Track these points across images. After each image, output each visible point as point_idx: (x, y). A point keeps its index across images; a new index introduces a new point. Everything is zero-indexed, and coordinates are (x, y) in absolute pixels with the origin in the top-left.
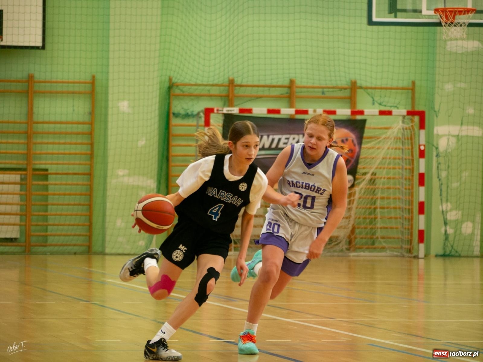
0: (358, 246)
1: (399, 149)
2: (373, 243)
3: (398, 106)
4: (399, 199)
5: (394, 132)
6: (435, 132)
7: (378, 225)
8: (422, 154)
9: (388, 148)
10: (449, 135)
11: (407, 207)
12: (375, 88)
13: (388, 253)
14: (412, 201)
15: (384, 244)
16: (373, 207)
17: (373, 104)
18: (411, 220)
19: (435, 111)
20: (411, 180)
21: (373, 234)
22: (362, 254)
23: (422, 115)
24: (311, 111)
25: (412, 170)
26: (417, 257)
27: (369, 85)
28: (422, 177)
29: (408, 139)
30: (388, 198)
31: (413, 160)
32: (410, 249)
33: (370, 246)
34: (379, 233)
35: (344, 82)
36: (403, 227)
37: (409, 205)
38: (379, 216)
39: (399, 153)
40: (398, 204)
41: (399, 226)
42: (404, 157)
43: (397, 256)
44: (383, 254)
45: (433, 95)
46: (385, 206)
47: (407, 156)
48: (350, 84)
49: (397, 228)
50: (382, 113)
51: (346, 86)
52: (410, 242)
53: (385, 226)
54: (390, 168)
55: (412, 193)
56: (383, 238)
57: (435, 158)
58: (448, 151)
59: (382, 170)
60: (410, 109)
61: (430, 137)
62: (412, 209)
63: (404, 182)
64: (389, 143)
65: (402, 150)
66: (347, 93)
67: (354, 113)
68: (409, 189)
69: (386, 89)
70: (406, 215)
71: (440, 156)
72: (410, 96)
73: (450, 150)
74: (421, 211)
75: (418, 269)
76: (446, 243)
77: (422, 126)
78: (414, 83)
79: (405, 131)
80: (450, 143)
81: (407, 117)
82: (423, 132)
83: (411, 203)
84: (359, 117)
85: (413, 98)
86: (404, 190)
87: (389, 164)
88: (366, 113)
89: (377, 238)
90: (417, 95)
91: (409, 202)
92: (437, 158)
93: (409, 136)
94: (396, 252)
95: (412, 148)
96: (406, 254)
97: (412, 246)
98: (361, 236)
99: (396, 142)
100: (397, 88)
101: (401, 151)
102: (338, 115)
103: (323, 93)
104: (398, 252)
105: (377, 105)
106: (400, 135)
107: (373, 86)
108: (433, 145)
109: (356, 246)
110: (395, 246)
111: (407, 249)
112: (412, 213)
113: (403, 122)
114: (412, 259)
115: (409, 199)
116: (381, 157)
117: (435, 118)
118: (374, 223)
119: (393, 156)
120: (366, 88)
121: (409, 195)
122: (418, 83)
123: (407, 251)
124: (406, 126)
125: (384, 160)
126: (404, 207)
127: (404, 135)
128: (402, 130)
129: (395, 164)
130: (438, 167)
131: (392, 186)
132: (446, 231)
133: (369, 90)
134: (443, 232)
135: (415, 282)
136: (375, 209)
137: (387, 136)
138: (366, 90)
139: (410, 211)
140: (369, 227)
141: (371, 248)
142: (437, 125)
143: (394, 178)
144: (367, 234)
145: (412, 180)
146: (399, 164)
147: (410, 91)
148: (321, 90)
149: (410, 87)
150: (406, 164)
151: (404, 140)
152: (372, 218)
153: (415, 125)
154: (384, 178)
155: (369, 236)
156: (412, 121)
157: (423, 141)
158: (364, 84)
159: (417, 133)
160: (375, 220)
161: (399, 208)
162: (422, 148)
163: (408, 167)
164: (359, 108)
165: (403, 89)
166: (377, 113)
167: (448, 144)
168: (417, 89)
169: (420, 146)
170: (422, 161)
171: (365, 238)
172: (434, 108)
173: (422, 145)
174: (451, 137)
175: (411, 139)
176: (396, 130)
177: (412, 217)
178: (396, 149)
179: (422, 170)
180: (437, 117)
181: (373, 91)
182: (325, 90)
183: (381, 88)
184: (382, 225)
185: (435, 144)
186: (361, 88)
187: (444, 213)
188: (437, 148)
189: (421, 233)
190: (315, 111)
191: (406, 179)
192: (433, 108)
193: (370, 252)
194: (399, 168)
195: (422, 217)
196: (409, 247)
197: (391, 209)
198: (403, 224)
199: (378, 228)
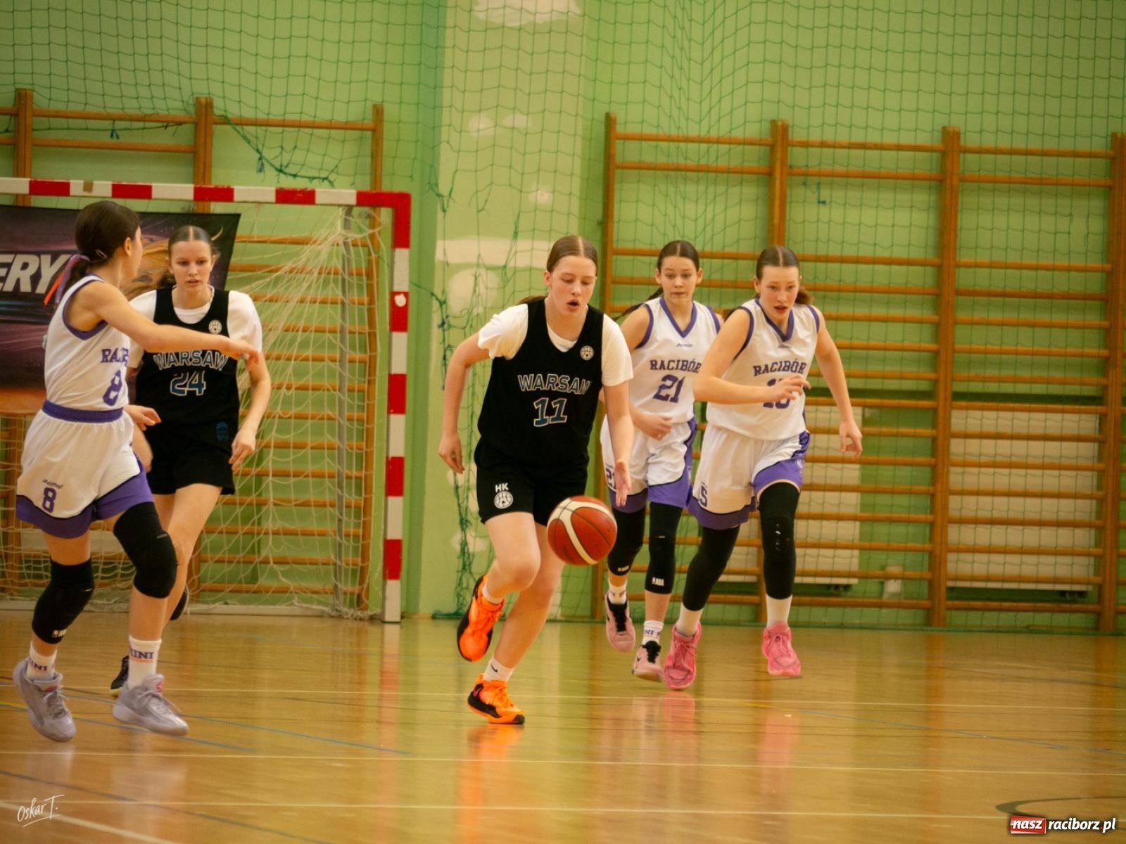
0: (208, 584)
1: (334, 302)
2: (254, 578)
3: (332, 177)
4: (331, 448)
5: (319, 254)
6: (439, 256)
7: (269, 525)
8: (399, 320)
9: (302, 301)
10: (478, 265)
11: (354, 473)
12: (267, 124)
13: (297, 606)
14: (369, 455)
15: (285, 581)
16: (254, 471)
17: (261, 170)
18: (363, 510)
19: (439, 195)
20: (366, 394)
21: (252, 551)
22: (219, 607)
23: (400, 204)
24: (76, 187)
25: (369, 367)
26: (378, 620)
27: (248, 114)
28: (397, 385)
29: (359, 274)
30: (299, 446)
31: (372, 336)
32: (359, 596)
33: (244, 586)
34: (270, 549)
35: (174, 103)
36: (340, 529)
37: (360, 468)
38: (271, 496)
39: (332, 317)
40: (328, 465)
41: (330, 527)
42: (348, 326)
43: (321, 616)
44: (282, 608)
45: (435, 147)
46: (292, 468)
47: (356, 323)
48: (192, 110)
49: (322, 534)
50: (285, 196)
51: (181, 115)
52: (361, 574)
53: (290, 526)
54: (306, 359)
55: (370, 433)
56: (279, 562)
57: (436, 333)
58: (475, 312)
59: (281, 362)
60: (366, 187)
61: (424, 270)
62: (368, 479)
63: (346, 399)
64: (305, 285)
65: (343, 303)
66: (182, 137)
67: (203, 194)
68: (360, 420)
69: (299, 125)
70: (351, 497)
71: (450, 326)
72: (367, 149)
73: (481, 310)
74: (394, 485)
75: (382, 654)
76: (464, 580)
77: (401, 237)
78: (378, 111)
79: (351, 248)
80: (481, 289)
81: (356, 210)
82: (402, 255)
83: (364, 459)
84: (218, 208)
85: (376, 155)
86: (346, 423)
87: (304, 344)
88: (237, 197)
89: (266, 562)
90: (388, 146)
91: (359, 457)
92: (444, 331)
93: (364, 266)
94: (320, 603)
95: (371, 302)
96: (350, 612)
97: (365, 586)
98: (218, 556)
99: (326, 283)
100: (330, 126)
101: (339, 306)
102: (156, 199)
103: (113, 133)
104: (326, 605)
105: (270, 172)
106: (337, 263)
107: (261, 116)
108: (433, 294)
109: (203, 586)
110: (317, 586)
111: (352, 594)
112: (368, 490)
113: (347, 224)
114: (367, 625)
115: (360, 448)
116: (281, 325)
117: (440, 214)
118: (256, 517)
119: (315, 324)
120: (241, 122)
121: (360, 437)
122: (390, 112)
123: (351, 601)
124: (354, 236)
125: (290, 335)
126: (346, 471)
127: (349, 261)
128: (342, 248)
129: (322, 346)
130: (445, 358)
131: (310, 412)
132: (464, 544)
133: (251, 129)
134: (458, 548)
135: (371, 692)
136: (260, 476)
137: (300, 264)
138: (238, 128)
139: (363, 485)
140: (242, 529)
141: (247, 592)
142: (444, 239)
143: (315, 389)
144: (235, 549)
145: (370, 395)
146: (332, 346)
147: (369, 134)
148: (107, 124)
149: (369, 120)
150: (353, 347)
151: (346, 277)
152: (251, 504)
153: (379, 232)
154: (289, 388)
155: (241, 555)
156: (373, 223)
157: (402, 281)
158: (233, 111)
159: (386, 258)
160: (259, 511)
161: (331, 476)
162: (400, 301)
163: (358, 355)
164: (218, 179)
165: (345, 127)
166: (272, 197)
167: (475, 291)
168: (388, 130)
169: (393, 294)
170: (400, 339)
171: (230, 562)
172: (437, 185)
173: (399, 293)
174: (483, 271)
175: (369, 275)
176: (325, 249)
177: (367, 502)
178: (324, 302)
179: (399, 366)
180: (444, 211)
181: (261, 130)
182: (119, 124)
183: (283, 124)
184: (280, 524)
185: (438, 292)
186: (225, 121)
187: (460, 491)
188: (442, 303)
189: (393, 550)
190: (88, 187)
191: (351, 390)
192: (433, 185)
193: (242, 602)
194: (333, 360)
195: (396, 504)
196: (356, 589)
197: (307, 476)
198: (340, 521)
199: (266, 533)
